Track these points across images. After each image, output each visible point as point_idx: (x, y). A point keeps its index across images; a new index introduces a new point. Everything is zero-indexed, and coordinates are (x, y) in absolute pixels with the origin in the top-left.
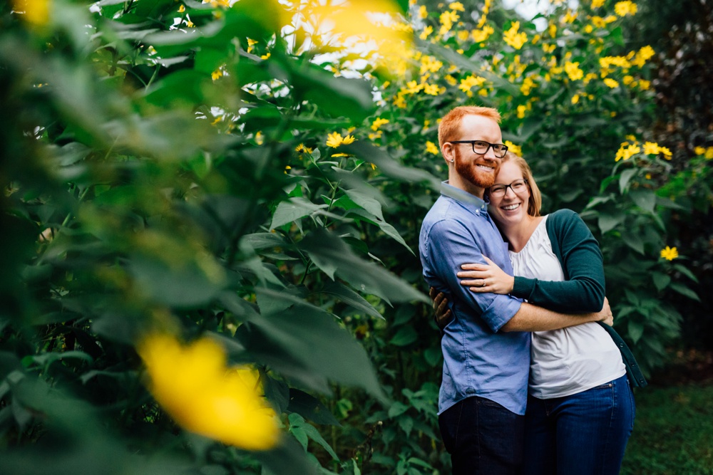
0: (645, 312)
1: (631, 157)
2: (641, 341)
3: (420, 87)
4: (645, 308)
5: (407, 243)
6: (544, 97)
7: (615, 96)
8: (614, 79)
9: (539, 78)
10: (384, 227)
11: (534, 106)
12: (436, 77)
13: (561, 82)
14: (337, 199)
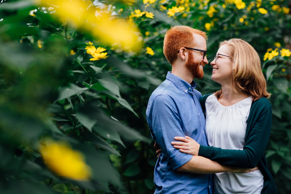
0: (282, 154)
1: (273, 58)
2: (279, 172)
3: (143, 13)
4: (282, 151)
5: (134, 111)
6: (221, 19)
7: (266, 19)
8: (265, 8)
9: (219, 6)
10: (121, 101)
11: (216, 25)
12: (154, 6)
13: (232, 10)
14: (93, 85)
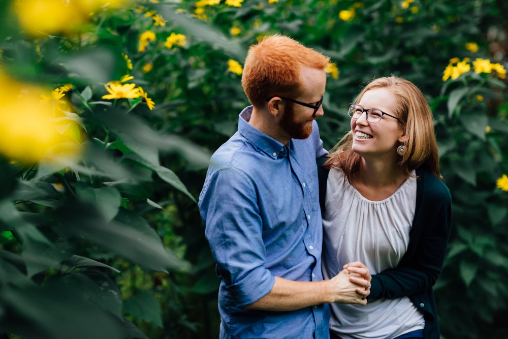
0: (478, 250)
1: (460, 76)
2: (474, 282)
4: (479, 245)
6: (368, 4)
11: (359, 14)
14: (112, 143)
